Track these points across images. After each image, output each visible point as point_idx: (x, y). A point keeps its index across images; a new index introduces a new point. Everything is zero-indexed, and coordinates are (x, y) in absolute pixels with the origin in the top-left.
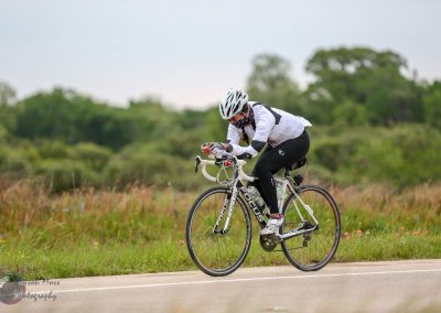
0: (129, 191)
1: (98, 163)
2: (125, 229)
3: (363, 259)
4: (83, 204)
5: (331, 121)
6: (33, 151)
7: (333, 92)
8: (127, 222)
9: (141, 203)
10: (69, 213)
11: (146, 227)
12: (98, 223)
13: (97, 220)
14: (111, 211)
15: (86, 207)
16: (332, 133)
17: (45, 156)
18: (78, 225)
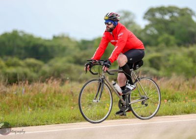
0: (47, 82)
1: (36, 69)
2: (46, 102)
3: (167, 114)
4: (24, 90)
5: (157, 44)
6: (3, 63)
7: (158, 29)
8: (46, 98)
9: (54, 88)
10: (16, 94)
11: (57, 101)
12: (32, 99)
13: (31, 98)
14: (38, 93)
15: (25, 91)
16: (157, 51)
17: (8, 65)
18: (21, 100)
